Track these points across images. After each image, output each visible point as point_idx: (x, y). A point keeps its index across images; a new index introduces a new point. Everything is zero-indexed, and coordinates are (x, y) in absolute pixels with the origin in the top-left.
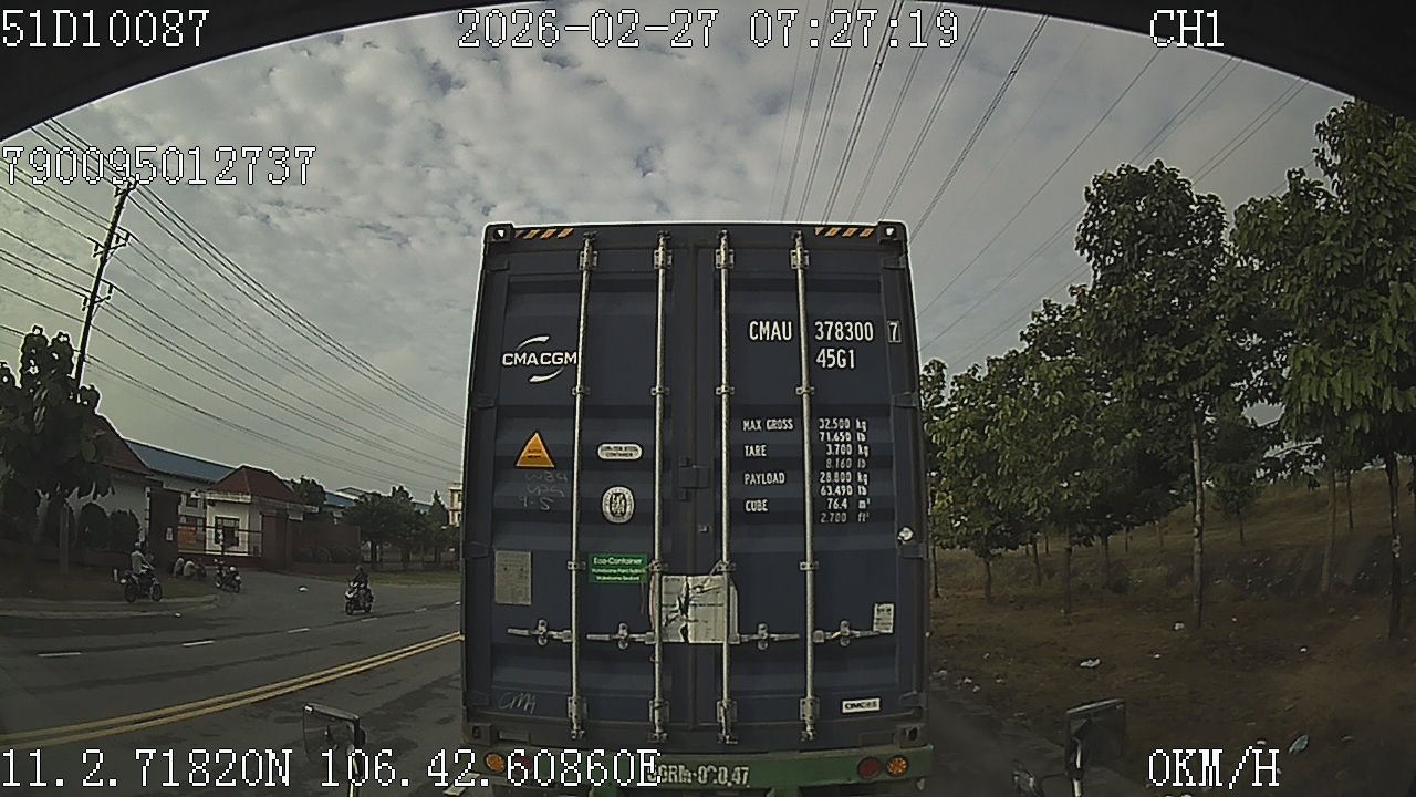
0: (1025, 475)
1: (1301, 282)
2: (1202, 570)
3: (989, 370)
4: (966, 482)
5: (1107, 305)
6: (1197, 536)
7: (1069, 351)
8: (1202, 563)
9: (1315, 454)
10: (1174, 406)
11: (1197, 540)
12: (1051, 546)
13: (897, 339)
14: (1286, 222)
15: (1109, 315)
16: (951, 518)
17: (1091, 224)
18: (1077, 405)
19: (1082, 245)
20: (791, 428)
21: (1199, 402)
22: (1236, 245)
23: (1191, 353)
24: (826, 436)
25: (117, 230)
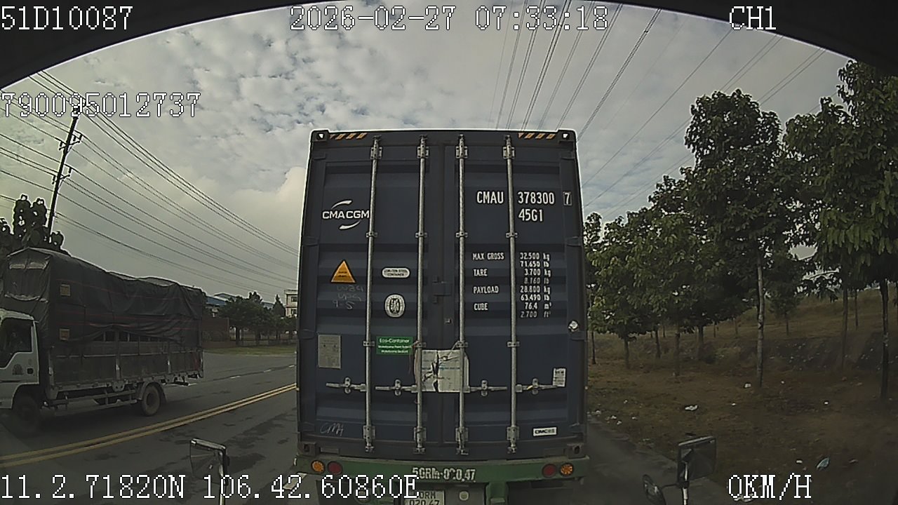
0: (651, 287)
1: (828, 169)
2: (763, 351)
3: (629, 220)
4: (613, 291)
5: (704, 180)
6: (760, 328)
7: (679, 209)
8: (763, 345)
9: (835, 279)
10: (746, 245)
11: (760, 331)
12: (667, 333)
13: (569, 203)
14: (819, 131)
15: (706, 186)
16: (604, 313)
17: (695, 128)
18: (685, 243)
19: (689, 142)
20: (503, 258)
21: (762, 244)
22: (787, 144)
23: (758, 212)
24: (524, 264)
25: (74, 133)
